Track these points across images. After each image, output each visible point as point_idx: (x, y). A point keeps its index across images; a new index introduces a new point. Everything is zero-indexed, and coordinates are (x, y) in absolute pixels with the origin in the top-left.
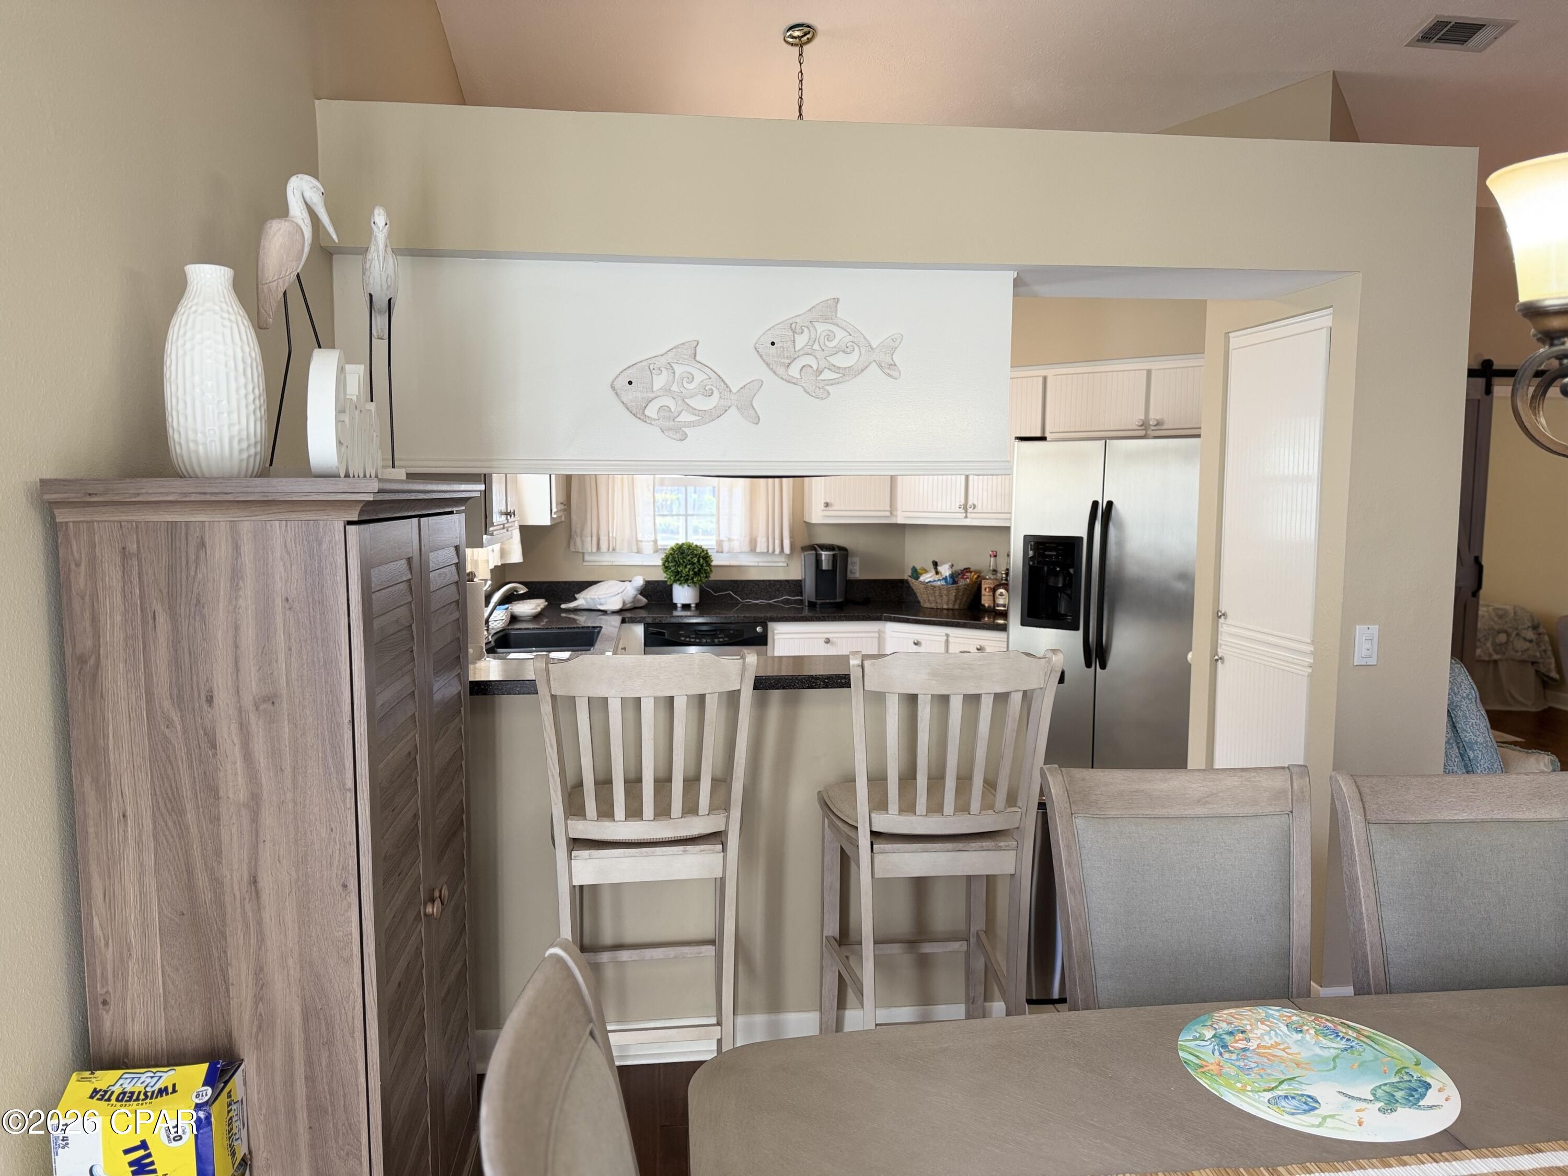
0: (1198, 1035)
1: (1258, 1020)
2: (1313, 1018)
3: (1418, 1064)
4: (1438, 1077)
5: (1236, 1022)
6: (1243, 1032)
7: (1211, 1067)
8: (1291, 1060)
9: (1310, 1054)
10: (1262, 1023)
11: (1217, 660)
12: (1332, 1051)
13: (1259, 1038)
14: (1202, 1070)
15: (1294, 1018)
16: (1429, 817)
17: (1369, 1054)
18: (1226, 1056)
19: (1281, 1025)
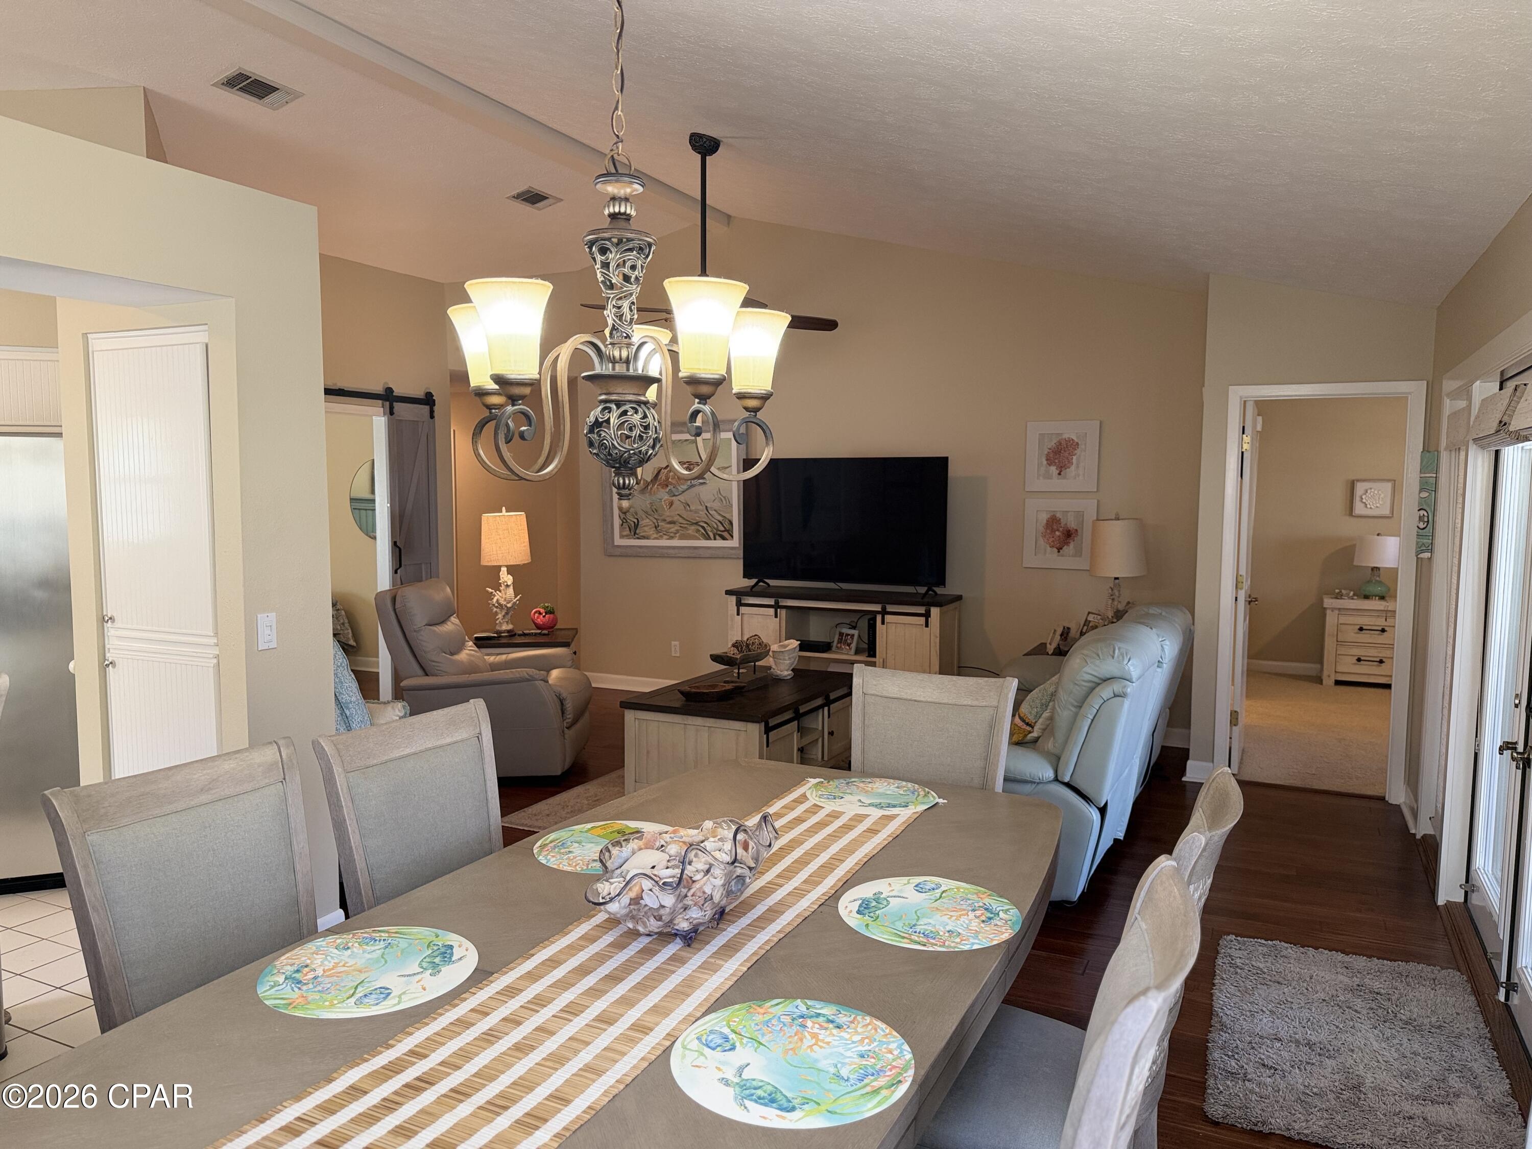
0: (272, 983)
1: (313, 953)
2: (351, 935)
3: (437, 936)
4: (453, 939)
5: (297, 962)
6: (307, 966)
7: (297, 1001)
8: (354, 970)
9: (364, 961)
10: (317, 954)
11: (107, 666)
12: (378, 952)
13: (321, 966)
14: (292, 1006)
15: (339, 941)
16: (386, 758)
17: (403, 944)
18: (304, 988)
19: (331, 950)
